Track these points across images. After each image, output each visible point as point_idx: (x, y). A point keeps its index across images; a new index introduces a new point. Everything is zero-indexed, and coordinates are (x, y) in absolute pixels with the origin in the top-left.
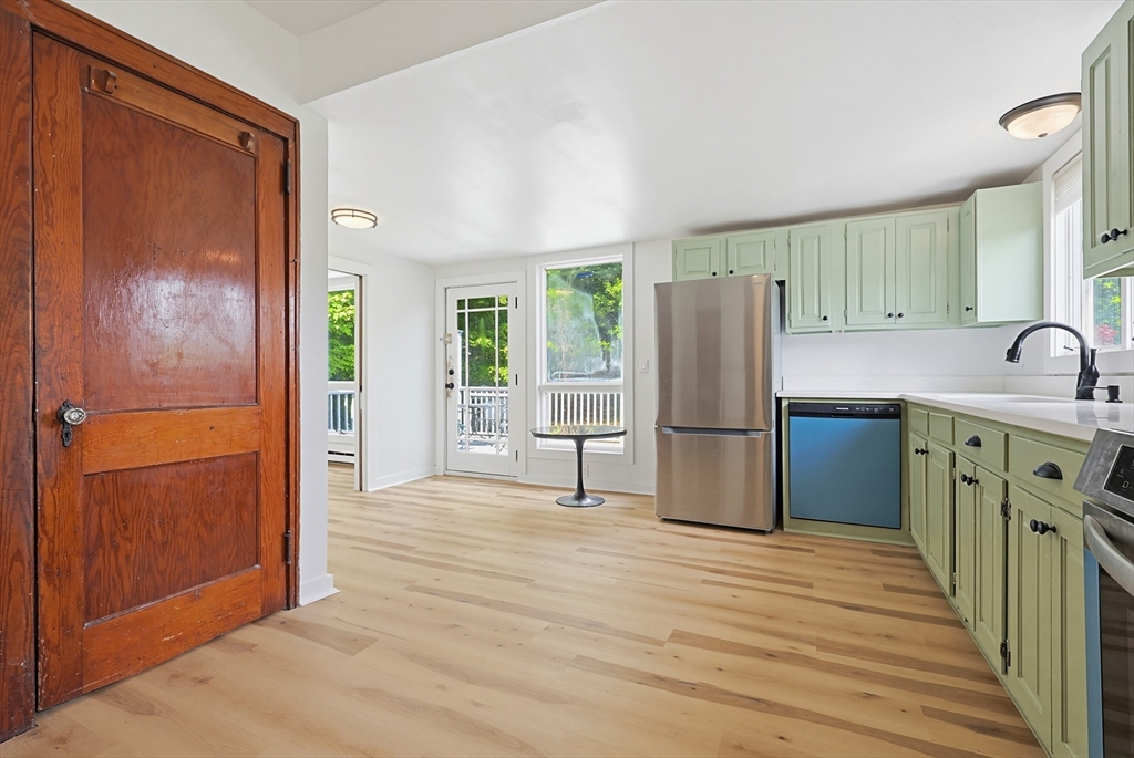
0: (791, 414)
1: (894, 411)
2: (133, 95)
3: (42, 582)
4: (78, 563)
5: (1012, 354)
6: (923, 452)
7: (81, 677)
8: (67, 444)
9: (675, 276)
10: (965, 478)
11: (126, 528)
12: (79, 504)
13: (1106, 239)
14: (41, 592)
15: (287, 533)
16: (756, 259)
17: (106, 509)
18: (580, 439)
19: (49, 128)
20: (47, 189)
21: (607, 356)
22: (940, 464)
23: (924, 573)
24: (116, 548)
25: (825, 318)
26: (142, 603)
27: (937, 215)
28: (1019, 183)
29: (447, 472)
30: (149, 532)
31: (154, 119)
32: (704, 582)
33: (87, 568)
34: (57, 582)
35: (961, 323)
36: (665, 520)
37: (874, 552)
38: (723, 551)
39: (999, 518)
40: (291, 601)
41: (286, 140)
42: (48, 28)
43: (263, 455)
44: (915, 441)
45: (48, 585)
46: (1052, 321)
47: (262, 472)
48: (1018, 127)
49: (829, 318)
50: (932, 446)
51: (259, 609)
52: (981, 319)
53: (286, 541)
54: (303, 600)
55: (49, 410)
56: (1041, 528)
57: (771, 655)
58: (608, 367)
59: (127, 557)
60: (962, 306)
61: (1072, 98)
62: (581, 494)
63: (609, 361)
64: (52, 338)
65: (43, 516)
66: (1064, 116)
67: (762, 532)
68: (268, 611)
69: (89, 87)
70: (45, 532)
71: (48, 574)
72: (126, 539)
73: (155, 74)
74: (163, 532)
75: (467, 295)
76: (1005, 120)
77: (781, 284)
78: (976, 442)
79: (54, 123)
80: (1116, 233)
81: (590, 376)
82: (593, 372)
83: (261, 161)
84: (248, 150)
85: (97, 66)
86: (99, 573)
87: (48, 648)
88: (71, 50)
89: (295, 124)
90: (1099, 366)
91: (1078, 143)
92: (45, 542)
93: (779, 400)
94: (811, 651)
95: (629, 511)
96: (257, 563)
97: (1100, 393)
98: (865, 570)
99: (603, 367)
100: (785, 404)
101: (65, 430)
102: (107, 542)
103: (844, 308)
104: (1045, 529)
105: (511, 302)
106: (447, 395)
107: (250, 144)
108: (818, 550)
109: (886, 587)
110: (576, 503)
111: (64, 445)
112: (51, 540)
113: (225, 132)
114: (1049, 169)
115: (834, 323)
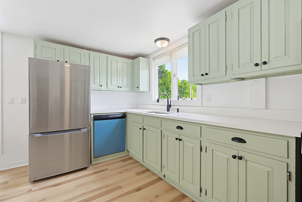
0: (95, 120)
1: (124, 116)
13: (203, 75)
25: (101, 86)
27: (129, 61)
35: (133, 91)
48: (159, 42)
49: (102, 86)
52: (141, 90)
60: (133, 86)
76: (156, 41)
78: (180, 128)
80: (207, 74)
98: (127, 170)
100: (92, 116)
103: (106, 83)
114: (151, 57)
115: (104, 87)
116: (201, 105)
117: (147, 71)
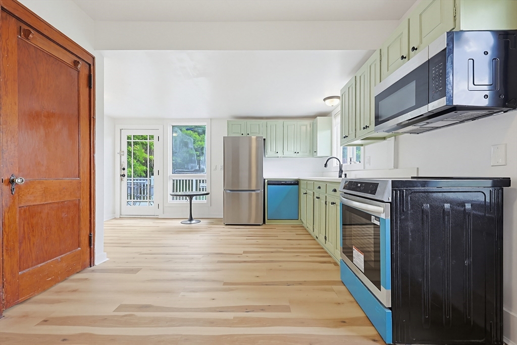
0: (268, 184)
1: (297, 183)
2: (36, 40)
3: (4, 253)
4: (17, 245)
5: (326, 165)
6: (306, 193)
7: (18, 295)
8: (13, 193)
9: (228, 134)
10: (317, 198)
11: (33, 231)
12: (17, 220)
13: (344, 137)
14: (4, 258)
15: (90, 234)
16: (256, 130)
17: (26, 222)
18: (191, 197)
19: (6, 52)
20: (5, 80)
21: (199, 164)
22: (310, 197)
23: (304, 230)
24: (30, 240)
25: (277, 152)
26: (39, 264)
27: (307, 122)
28: (326, 116)
29: (121, 216)
30: (41, 232)
31: (43, 51)
32: (247, 239)
33: (20, 248)
34: (10, 253)
35: (313, 156)
36: (226, 225)
37: (292, 227)
38: (249, 231)
39: (325, 205)
40: (92, 263)
41: (90, 65)
42: (7, 9)
43: (81, 201)
44: (303, 191)
45: (7, 255)
46: (334, 156)
47: (81, 207)
48: (327, 101)
50: (308, 191)
51: (80, 267)
52: (318, 155)
53: (90, 238)
54: (96, 263)
55: (6, 178)
56: (333, 203)
57: (272, 252)
58: (199, 167)
59: (34, 244)
60: (313, 151)
61: (338, 97)
62: (191, 219)
63: (200, 165)
64: (7, 146)
65: (5, 225)
66: (336, 102)
67: (259, 225)
68: (84, 268)
69: (20, 36)
70: (5, 232)
71: (7, 250)
72: (33, 236)
73: (46, 33)
74: (46, 233)
75: (132, 133)
76: (325, 100)
77: (264, 139)
78: (319, 188)
79: (8, 51)
80: (346, 136)
81: (192, 171)
82: (193, 170)
83: (81, 73)
84: (77, 68)
85: (25, 27)
86: (23, 250)
87: (6, 283)
88: (14, 19)
89: (94, 58)
90: (343, 169)
91: (339, 109)
92: (6, 236)
93: (265, 180)
94: (282, 250)
95: (212, 223)
96: (79, 247)
97: (343, 176)
98: (290, 231)
99: (198, 168)
100: (266, 181)
101: (13, 187)
102: (27, 237)
103: (283, 149)
104: (334, 203)
105: (156, 138)
106: (121, 180)
107: (79, 66)
108: (277, 228)
109: (297, 234)
110: (189, 222)
111: (12, 194)
112: (8, 235)
113: (68, 59)
114: (333, 114)
115: (280, 154)
116: (363, 169)
117: (329, 131)
